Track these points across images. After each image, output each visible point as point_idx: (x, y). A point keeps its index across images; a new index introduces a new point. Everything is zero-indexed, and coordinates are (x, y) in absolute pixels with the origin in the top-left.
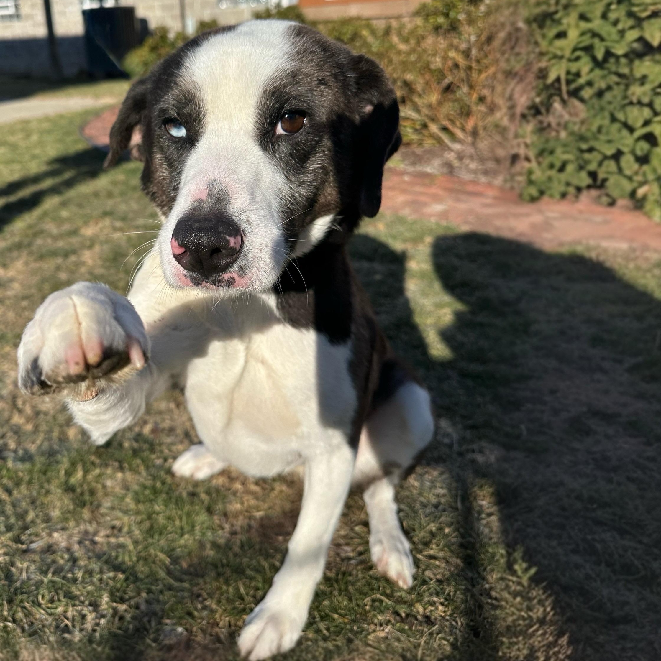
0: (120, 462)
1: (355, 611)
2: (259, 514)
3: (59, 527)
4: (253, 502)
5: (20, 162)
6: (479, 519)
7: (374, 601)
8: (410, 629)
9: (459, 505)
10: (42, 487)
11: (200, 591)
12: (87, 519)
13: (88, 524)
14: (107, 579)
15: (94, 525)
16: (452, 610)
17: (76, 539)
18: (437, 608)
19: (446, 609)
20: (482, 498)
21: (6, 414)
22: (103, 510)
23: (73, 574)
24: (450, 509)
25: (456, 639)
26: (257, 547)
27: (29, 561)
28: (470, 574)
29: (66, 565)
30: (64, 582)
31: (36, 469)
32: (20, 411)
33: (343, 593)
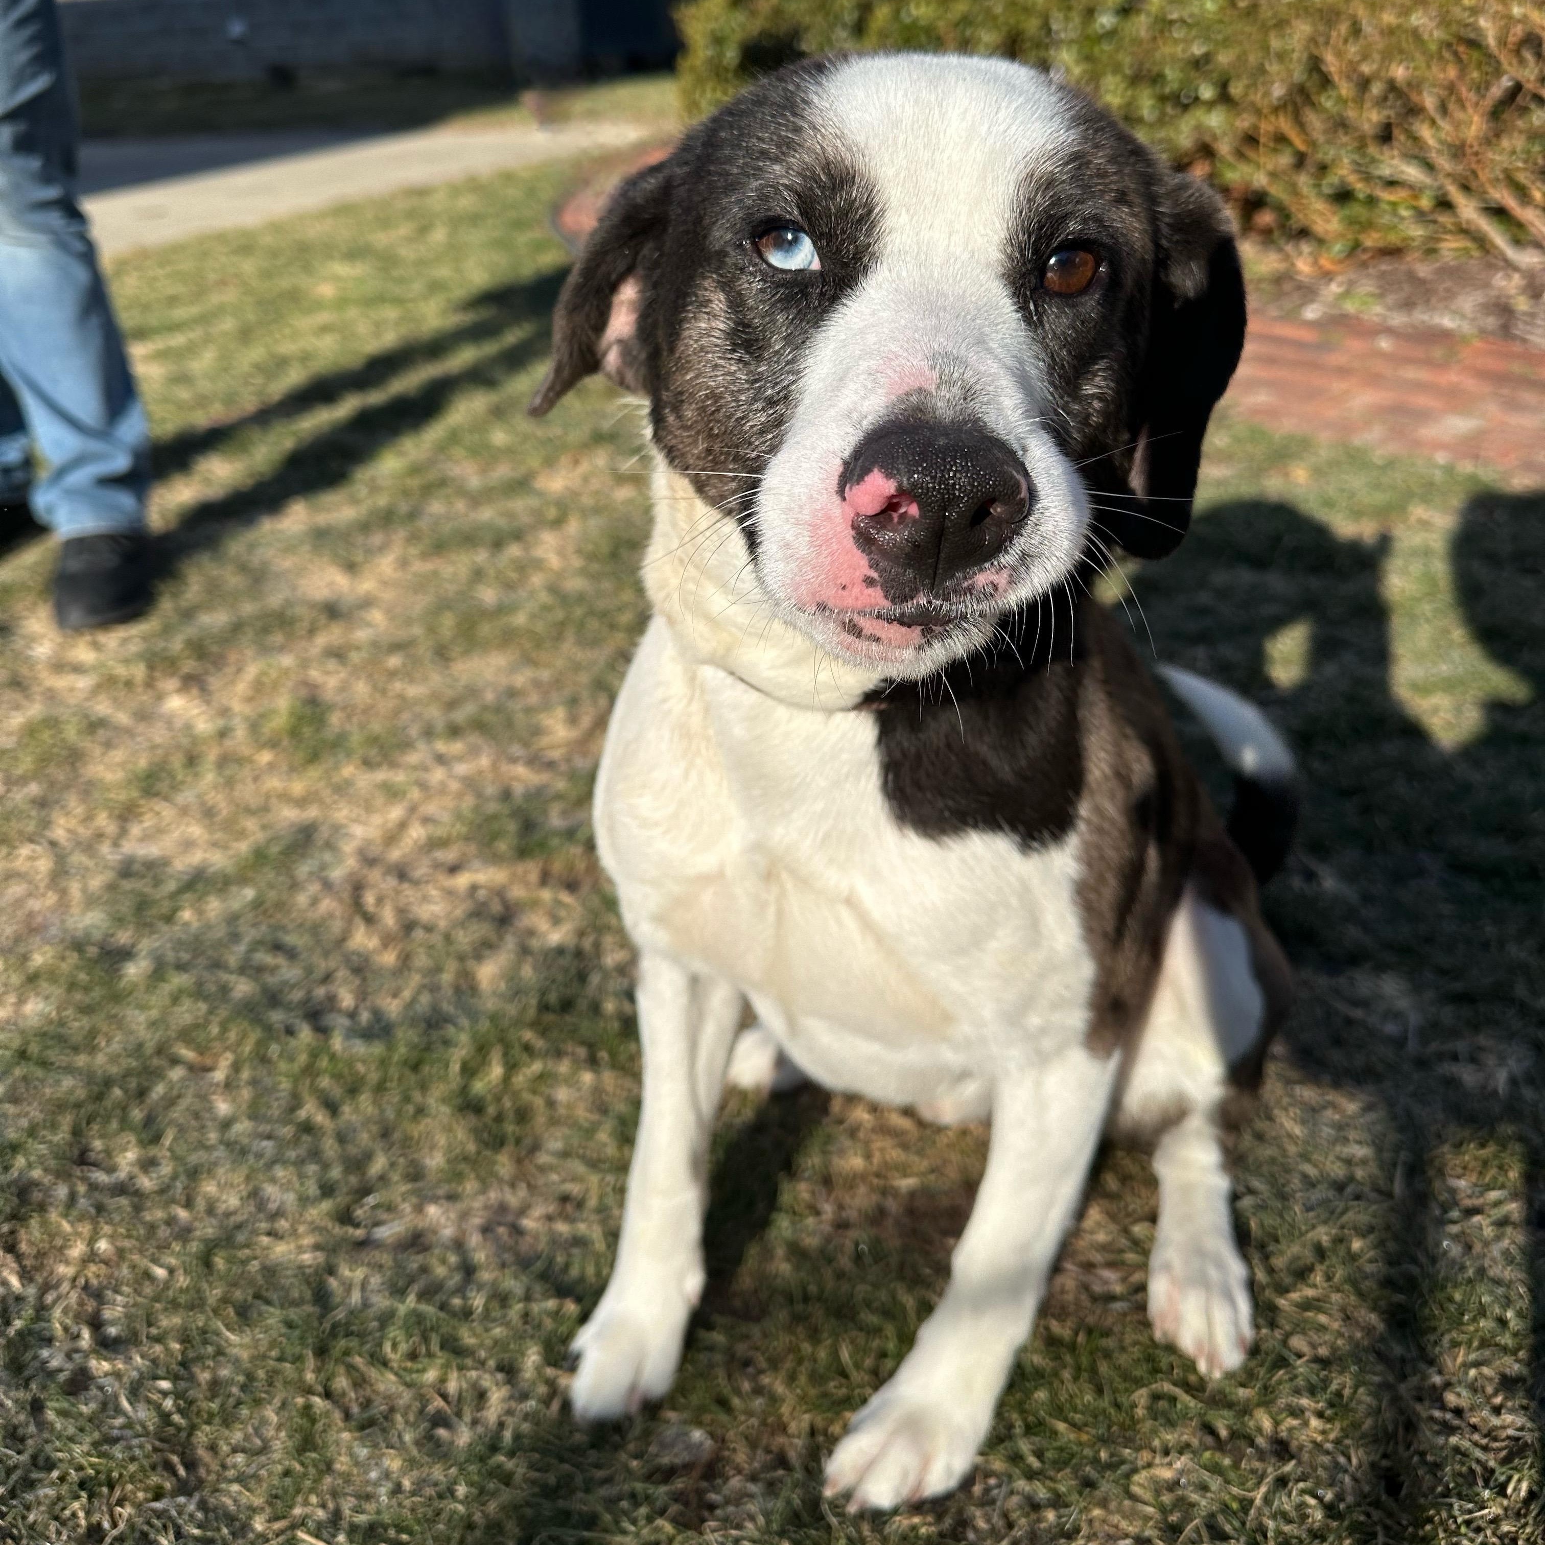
0: (592, 1047)
1: (1108, 1417)
2: (906, 1184)
3: (441, 1192)
4: (895, 1154)
5: (398, 301)
6: (1442, 1222)
7: (1156, 1397)
8: (1236, 1465)
9: (1398, 1187)
10: (407, 1099)
11: (751, 1353)
12: (507, 1177)
13: (507, 1189)
14: (540, 1314)
15: (522, 1192)
16: (1342, 1429)
17: (477, 1221)
18: (1306, 1424)
19: (1329, 1426)
20: (1459, 1171)
21: (337, 926)
22: (543, 1158)
23: (464, 1298)
24: (1373, 1195)
25: (1340, 1497)
26: (894, 1260)
27: (369, 1265)
28: (1398, 1350)
29: (451, 1278)
30: (442, 1315)
31: (396, 1058)
32: (370, 919)
33: (1085, 1375)
